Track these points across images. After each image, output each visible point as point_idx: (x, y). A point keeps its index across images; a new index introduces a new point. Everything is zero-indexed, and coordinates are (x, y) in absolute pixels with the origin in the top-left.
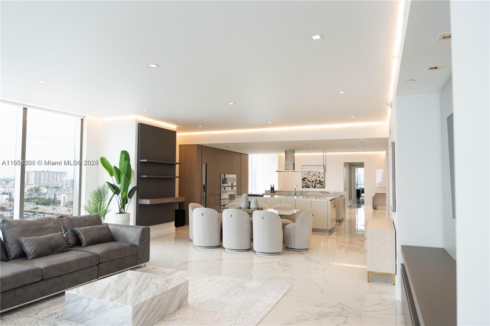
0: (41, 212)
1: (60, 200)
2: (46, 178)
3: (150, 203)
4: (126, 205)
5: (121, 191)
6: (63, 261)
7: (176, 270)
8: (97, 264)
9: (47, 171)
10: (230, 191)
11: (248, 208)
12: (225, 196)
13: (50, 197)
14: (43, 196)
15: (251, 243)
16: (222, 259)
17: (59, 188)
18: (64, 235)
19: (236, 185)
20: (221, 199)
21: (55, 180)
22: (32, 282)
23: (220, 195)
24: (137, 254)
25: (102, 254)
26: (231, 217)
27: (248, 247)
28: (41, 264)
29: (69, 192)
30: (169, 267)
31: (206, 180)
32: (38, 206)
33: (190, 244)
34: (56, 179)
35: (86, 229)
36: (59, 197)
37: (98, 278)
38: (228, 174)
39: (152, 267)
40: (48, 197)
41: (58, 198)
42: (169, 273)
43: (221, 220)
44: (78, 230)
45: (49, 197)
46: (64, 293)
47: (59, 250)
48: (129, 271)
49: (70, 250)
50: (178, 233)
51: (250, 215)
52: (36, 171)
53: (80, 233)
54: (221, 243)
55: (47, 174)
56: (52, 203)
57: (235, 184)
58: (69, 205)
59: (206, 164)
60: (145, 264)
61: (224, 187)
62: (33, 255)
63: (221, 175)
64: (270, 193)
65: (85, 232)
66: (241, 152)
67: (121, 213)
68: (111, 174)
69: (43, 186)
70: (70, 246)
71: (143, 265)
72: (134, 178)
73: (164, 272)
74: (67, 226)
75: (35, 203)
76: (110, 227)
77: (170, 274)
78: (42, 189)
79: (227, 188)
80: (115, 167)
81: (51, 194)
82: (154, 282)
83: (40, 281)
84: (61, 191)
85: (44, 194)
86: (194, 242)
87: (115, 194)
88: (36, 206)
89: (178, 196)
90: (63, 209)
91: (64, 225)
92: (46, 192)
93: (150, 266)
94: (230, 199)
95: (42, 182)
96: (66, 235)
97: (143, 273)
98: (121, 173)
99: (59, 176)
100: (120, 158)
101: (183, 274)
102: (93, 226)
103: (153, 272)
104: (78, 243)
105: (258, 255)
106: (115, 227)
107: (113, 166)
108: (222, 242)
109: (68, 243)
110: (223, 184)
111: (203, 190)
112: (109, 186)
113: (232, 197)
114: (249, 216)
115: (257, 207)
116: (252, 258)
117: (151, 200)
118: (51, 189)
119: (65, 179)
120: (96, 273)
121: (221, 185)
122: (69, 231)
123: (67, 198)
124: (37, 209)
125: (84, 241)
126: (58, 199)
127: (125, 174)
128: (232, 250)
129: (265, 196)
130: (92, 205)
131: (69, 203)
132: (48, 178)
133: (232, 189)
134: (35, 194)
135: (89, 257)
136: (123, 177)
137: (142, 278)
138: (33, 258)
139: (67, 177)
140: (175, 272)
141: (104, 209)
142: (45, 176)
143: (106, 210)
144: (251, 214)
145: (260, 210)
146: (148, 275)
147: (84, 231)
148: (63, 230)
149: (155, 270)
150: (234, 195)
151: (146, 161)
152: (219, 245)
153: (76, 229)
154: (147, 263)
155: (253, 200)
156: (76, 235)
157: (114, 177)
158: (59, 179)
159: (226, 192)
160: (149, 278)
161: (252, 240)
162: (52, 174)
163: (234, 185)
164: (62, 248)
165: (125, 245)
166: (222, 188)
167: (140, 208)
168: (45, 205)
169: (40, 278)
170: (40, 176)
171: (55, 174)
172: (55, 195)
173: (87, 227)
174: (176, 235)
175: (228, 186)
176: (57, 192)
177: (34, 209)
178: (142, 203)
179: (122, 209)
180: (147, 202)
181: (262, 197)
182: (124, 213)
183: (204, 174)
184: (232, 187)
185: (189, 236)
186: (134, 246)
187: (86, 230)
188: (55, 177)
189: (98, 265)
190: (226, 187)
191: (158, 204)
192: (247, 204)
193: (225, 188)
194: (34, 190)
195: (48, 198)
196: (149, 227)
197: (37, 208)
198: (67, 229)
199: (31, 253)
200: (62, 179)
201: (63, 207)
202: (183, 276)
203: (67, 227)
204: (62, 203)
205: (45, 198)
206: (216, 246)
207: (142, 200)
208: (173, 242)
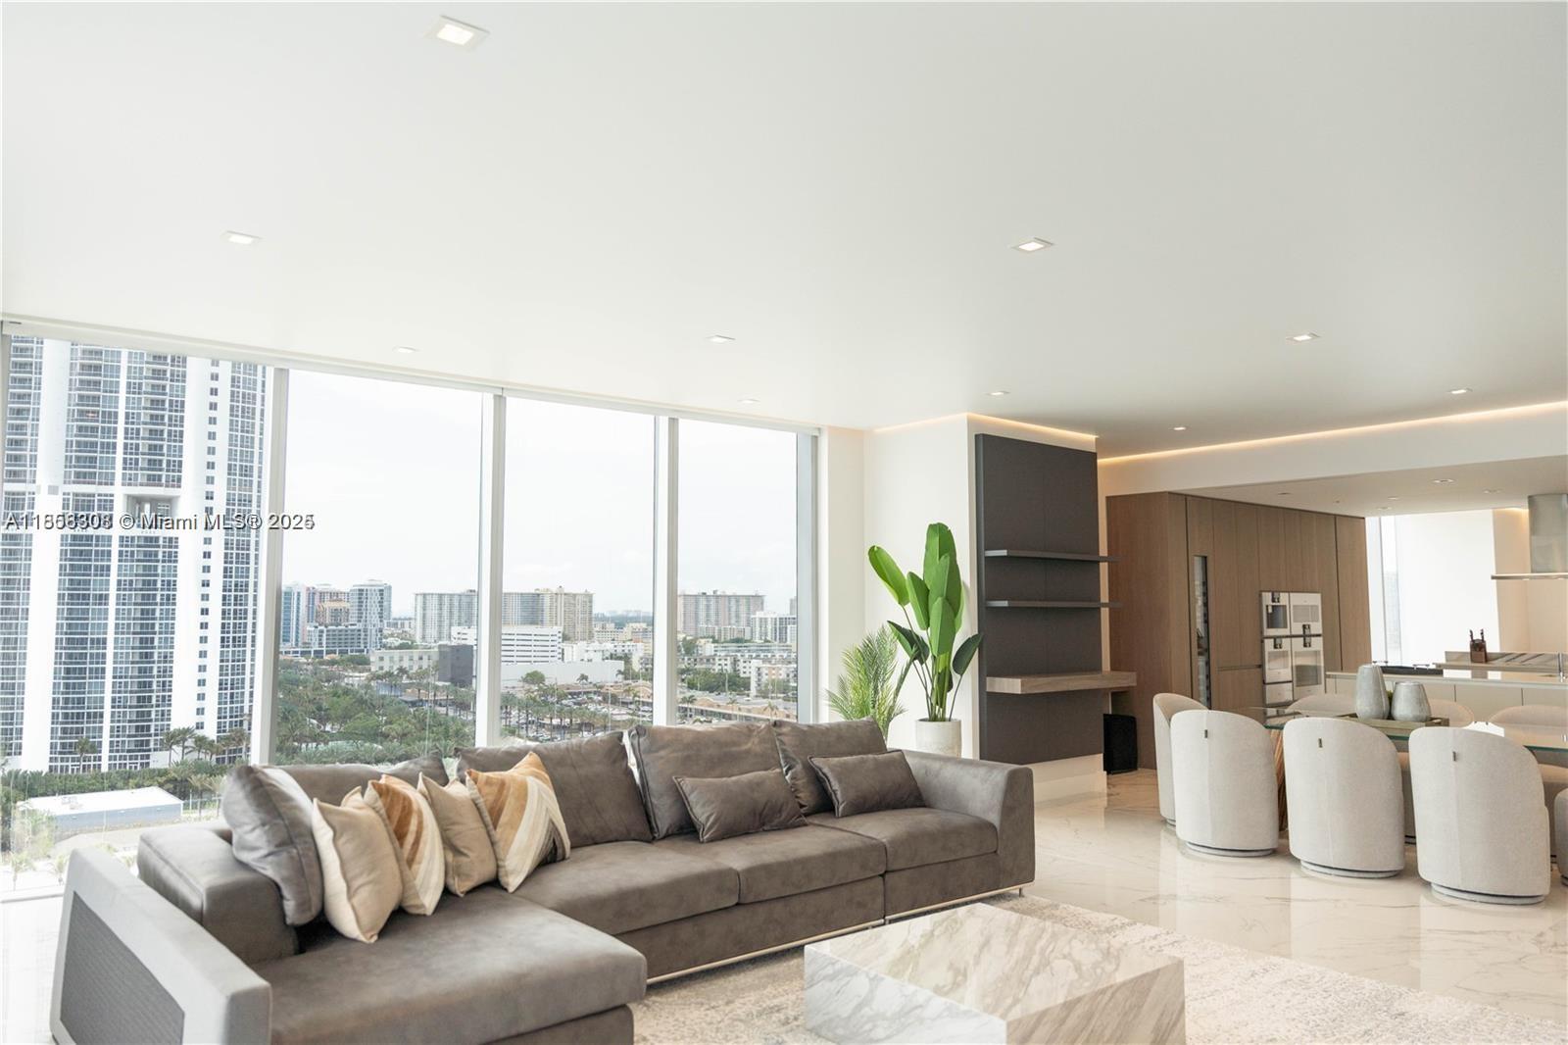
0: (702, 711)
1: (749, 678)
2: (712, 612)
3: (1022, 691)
4: (948, 694)
5: (933, 651)
6: (792, 856)
7: (1127, 921)
8: (881, 872)
9: (712, 594)
10: (1298, 654)
11: (1383, 718)
12: (1278, 671)
13: (722, 669)
14: (704, 666)
15: (1405, 850)
16: (1288, 900)
17: (746, 641)
18: (787, 777)
19: (1320, 632)
20: (1264, 683)
21: (733, 621)
22: (715, 908)
23: (1261, 666)
24: (995, 852)
25: (893, 842)
26: (1321, 746)
27: (1394, 864)
28: (736, 857)
29: (770, 655)
30: (1102, 906)
31: (1206, 615)
32: (692, 692)
33: (1163, 834)
34: (737, 616)
35: (845, 763)
36: (745, 667)
37: (884, 918)
38: (1289, 592)
39: (1044, 901)
40: (717, 668)
41: (742, 670)
42: (1103, 929)
43: (1277, 756)
44: (825, 765)
45: (720, 667)
46: (800, 949)
47: (776, 821)
48: (979, 904)
49: (806, 825)
50: (1118, 794)
51: (1395, 744)
52: (687, 593)
53: (829, 775)
54: (1283, 841)
55: (713, 602)
56: (727, 685)
57: (1317, 627)
58: (773, 692)
59: (1205, 559)
60: (1020, 890)
61: (1275, 638)
62: (712, 831)
63: (1260, 596)
64: (1469, 663)
65: (843, 773)
66: (1333, 512)
67: (933, 718)
68: (902, 599)
69: (705, 637)
70: (803, 810)
71: (1014, 890)
72: (969, 611)
73: (1088, 923)
74: (794, 751)
75: (686, 685)
76: (909, 760)
77: (1108, 930)
78: (702, 644)
79: (1286, 642)
80: (912, 575)
81: (726, 660)
82: (1066, 950)
83: (733, 906)
84: (749, 651)
85: (708, 660)
86: (1179, 830)
87: (915, 659)
88: (689, 694)
89: (1109, 669)
90: (758, 704)
91: (784, 747)
92: (713, 653)
93: (1037, 898)
94: (1299, 680)
95: (702, 625)
96: (792, 778)
97: (1025, 917)
98: (932, 596)
99: (743, 609)
100: (927, 548)
101: (1155, 938)
102: (864, 756)
103: (1049, 916)
104: (825, 806)
105: (1437, 896)
106: (924, 762)
107: (906, 575)
108: (1288, 838)
109: (799, 803)
110: (1269, 627)
111: (1195, 650)
112: (895, 635)
113: (1304, 676)
114: (1394, 748)
115: (1424, 715)
116: (1416, 906)
117: (1026, 679)
118: (725, 645)
119: (759, 614)
120: (880, 900)
121: (1262, 632)
122: (799, 767)
123: (767, 672)
124: (691, 702)
125: (840, 800)
126: (742, 675)
127: (942, 596)
128: (1327, 870)
129: (1447, 673)
130: (851, 693)
131: (773, 686)
132: (717, 614)
133: (1305, 645)
134: (686, 658)
135: (859, 849)
136: (936, 606)
137: (1025, 931)
138: (711, 840)
139: (762, 609)
140: (1123, 926)
141: (886, 704)
142: (708, 607)
143: (892, 708)
144: (1400, 741)
145: (1439, 724)
146: (1041, 925)
147: (839, 769)
148: (782, 762)
149: (1057, 913)
150: (1316, 669)
151: (1004, 553)
152: (1275, 847)
153: (818, 762)
154: (1026, 887)
155: (1404, 688)
156: (818, 780)
157: (909, 607)
158: (743, 616)
159: (1284, 655)
160: (1046, 937)
161: (1410, 839)
162: (727, 603)
163: (1313, 632)
164: (784, 815)
165: (957, 820)
166: (1266, 641)
167: (991, 706)
168: (711, 689)
169: (735, 901)
170: (697, 608)
171: (733, 602)
172: (735, 661)
173: (845, 758)
174: (1109, 801)
175: (1288, 634)
176: (739, 654)
177: (684, 700)
178: (997, 691)
179: (937, 707)
180: (1013, 686)
181: (1439, 678)
182: (943, 720)
183: (1198, 591)
184: (1308, 639)
185: (1158, 808)
186: (985, 826)
187: (844, 765)
188: (733, 609)
189: (882, 876)
190: (1284, 640)
191: (1050, 693)
192: (1379, 704)
193: (1278, 641)
194: (684, 646)
195: (717, 671)
196: (1029, 766)
197: (691, 700)
198: (794, 760)
199: (709, 824)
200: (752, 616)
201: (757, 696)
202: (1154, 943)
203: (793, 756)
204: (753, 685)
205: (712, 671)
206: (1262, 850)
207: (997, 679)
208: (1101, 823)
